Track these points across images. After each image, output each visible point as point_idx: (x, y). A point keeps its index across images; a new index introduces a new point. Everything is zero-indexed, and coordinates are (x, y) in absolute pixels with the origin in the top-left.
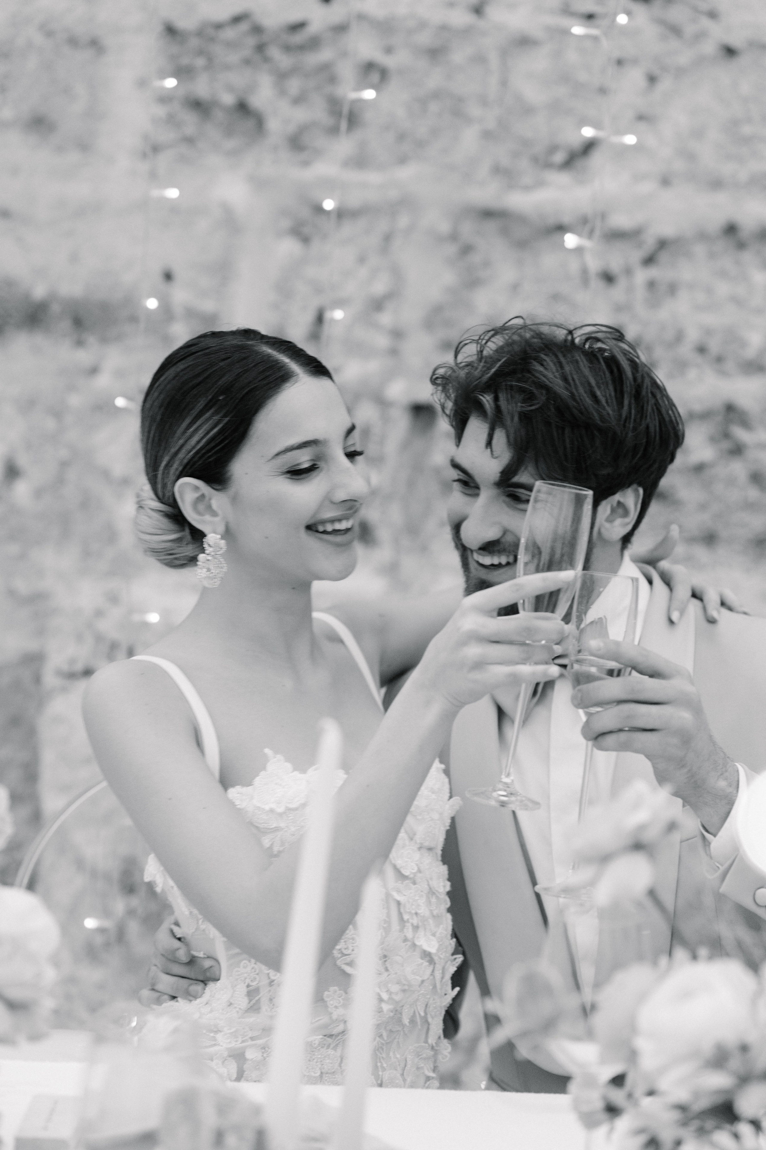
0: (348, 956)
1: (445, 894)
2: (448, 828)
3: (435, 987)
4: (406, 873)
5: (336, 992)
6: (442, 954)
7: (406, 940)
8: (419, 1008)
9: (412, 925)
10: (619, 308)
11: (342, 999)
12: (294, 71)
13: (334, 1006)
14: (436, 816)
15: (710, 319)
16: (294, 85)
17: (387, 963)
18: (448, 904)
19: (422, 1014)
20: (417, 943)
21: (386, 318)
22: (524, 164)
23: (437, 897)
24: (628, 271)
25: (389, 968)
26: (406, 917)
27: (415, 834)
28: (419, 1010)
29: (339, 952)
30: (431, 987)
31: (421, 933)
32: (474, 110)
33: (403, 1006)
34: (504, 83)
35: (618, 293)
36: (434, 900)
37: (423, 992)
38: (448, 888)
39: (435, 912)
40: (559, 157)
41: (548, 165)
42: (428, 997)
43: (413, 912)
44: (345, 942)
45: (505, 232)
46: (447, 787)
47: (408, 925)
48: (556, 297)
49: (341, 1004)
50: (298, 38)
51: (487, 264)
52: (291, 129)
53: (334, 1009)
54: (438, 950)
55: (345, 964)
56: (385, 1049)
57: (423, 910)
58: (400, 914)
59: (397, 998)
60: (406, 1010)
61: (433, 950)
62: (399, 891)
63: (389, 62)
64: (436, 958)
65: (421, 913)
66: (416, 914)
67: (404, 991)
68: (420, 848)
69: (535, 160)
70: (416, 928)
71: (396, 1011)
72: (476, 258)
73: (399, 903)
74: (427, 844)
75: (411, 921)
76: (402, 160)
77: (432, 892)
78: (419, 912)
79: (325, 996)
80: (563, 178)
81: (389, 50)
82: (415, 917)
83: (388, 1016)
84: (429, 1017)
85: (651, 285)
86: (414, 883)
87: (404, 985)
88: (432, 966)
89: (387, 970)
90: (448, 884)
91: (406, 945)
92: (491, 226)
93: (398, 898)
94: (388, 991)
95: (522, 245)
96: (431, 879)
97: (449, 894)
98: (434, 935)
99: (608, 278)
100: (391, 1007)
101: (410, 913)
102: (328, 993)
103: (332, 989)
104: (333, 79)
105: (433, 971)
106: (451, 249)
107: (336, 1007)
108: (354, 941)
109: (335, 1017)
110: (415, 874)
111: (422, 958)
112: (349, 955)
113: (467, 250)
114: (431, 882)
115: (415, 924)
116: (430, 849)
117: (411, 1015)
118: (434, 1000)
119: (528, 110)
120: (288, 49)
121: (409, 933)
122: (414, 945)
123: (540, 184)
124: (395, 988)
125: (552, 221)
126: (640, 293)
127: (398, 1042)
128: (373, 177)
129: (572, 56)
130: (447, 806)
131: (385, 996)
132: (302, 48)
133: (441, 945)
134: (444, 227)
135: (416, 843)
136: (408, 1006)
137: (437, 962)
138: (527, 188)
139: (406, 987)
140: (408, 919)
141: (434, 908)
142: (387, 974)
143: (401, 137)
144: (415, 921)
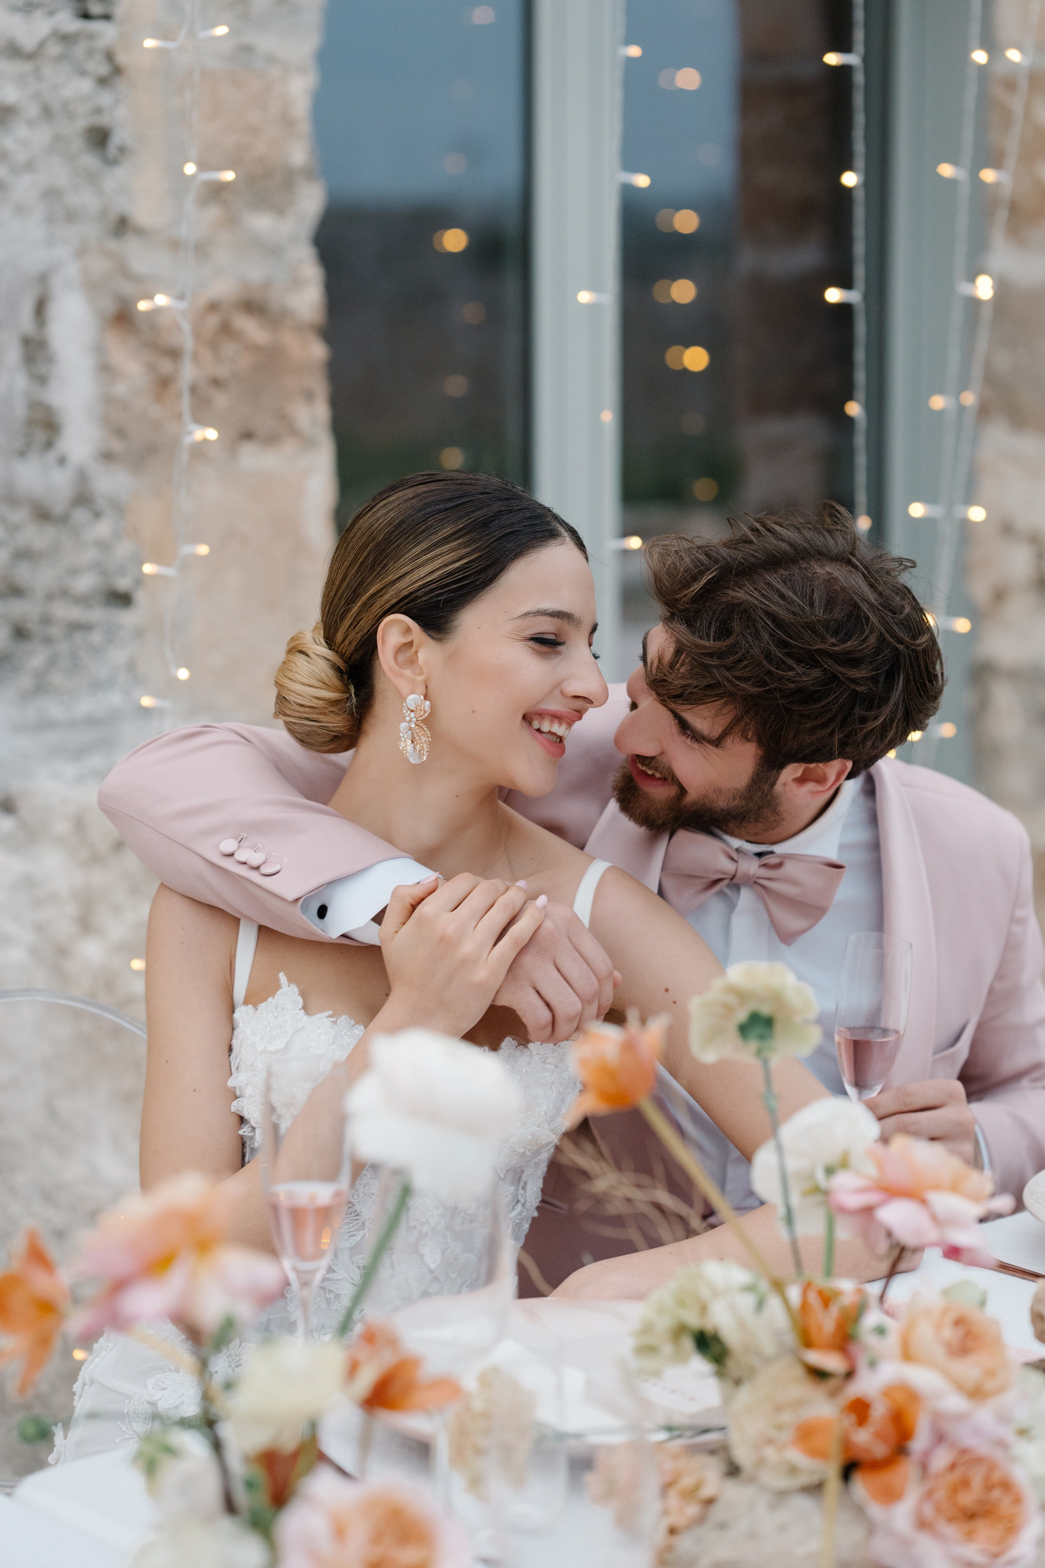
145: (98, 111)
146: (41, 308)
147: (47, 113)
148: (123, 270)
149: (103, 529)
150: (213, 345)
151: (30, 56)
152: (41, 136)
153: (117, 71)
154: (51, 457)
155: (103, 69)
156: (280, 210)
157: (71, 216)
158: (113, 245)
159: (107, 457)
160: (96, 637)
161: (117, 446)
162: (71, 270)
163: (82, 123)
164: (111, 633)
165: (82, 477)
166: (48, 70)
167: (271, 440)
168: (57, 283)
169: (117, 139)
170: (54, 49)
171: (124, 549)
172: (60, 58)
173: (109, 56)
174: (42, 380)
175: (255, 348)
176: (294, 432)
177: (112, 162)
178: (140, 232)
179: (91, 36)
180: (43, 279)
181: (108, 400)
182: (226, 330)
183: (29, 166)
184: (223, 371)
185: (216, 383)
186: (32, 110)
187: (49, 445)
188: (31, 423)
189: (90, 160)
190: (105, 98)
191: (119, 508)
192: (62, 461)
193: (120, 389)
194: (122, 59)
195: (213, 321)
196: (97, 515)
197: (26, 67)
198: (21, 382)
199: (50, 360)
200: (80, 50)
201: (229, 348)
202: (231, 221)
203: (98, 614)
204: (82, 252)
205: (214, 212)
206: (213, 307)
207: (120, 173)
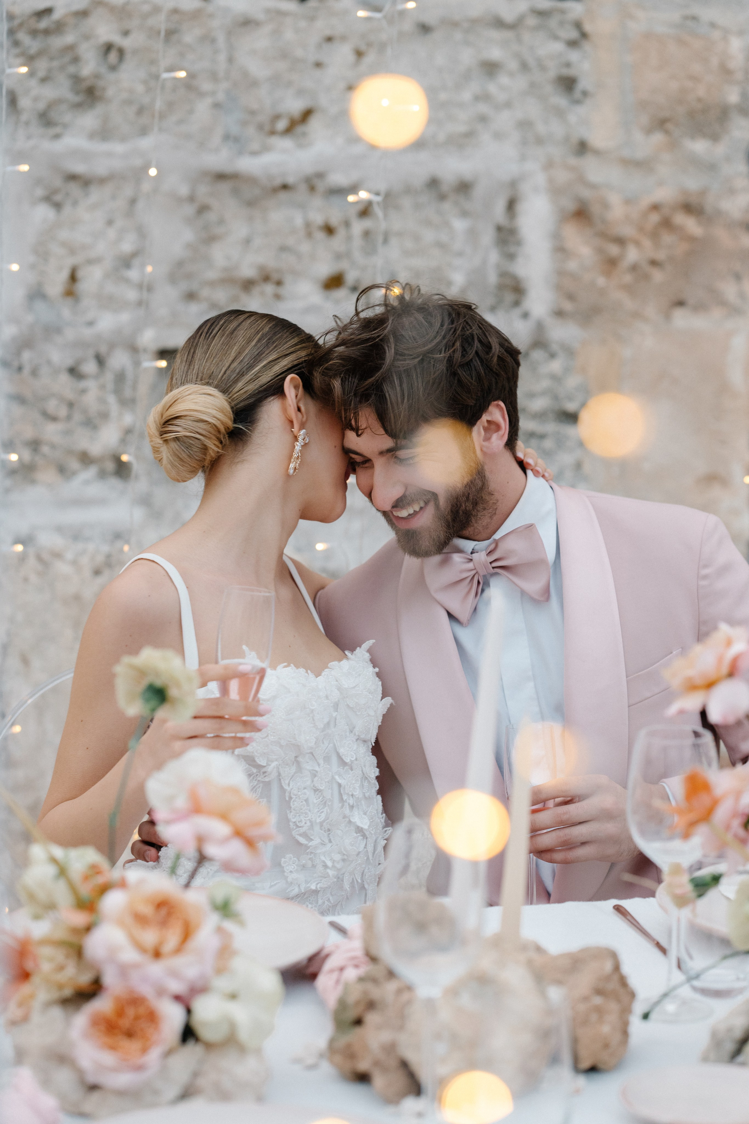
0: (301, 828)
1: (375, 778)
2: (380, 724)
3: (368, 858)
4: (347, 760)
5: (291, 859)
6: (372, 830)
7: (345, 817)
8: (356, 876)
9: (349, 804)
10: (338, 257)
11: (296, 865)
12: (40, 54)
13: (289, 871)
14: (372, 713)
15: (418, 262)
16: (42, 65)
17: (330, 835)
18: (378, 787)
19: (359, 881)
20: (352, 820)
21: (133, 274)
22: (251, 131)
23: (369, 782)
24: (347, 224)
25: (332, 840)
26: (345, 797)
27: (354, 728)
28: (357, 878)
29: (294, 824)
30: (366, 858)
31: (356, 812)
32: (206, 86)
33: (344, 874)
34: (231, 60)
35: (337, 242)
36: (366, 784)
37: (359, 862)
38: (377, 773)
39: (367, 795)
40: (282, 125)
41: (273, 133)
42: (364, 866)
43: (350, 793)
44: (299, 816)
45: (236, 192)
46: (380, 689)
47: (346, 804)
48: (283, 249)
49: (295, 869)
50: (44, 24)
51: (221, 221)
52: (41, 106)
53: (290, 873)
54: (369, 826)
55: (298, 835)
56: (331, 911)
57: (358, 793)
58: (341, 795)
59: (338, 866)
60: (347, 878)
61: (366, 827)
62: (340, 775)
63: (126, 43)
64: (367, 833)
65: (356, 795)
66: (352, 795)
67: (344, 860)
68: (357, 740)
69: (260, 127)
70: (352, 807)
71: (339, 878)
72: (212, 216)
73: (340, 785)
74: (363, 736)
75: (348, 801)
76: (144, 131)
77: (365, 778)
78: (355, 793)
79: (282, 862)
80: (286, 143)
81: (126, 33)
82: (351, 798)
83: (332, 881)
84: (365, 883)
85: (367, 234)
86: (352, 770)
87: (344, 854)
88: (365, 840)
89: (330, 841)
90: (378, 770)
91: (345, 820)
92: (225, 187)
93: (340, 781)
94: (331, 859)
95: (251, 204)
96: (365, 766)
97: (377, 778)
98: (365, 814)
99: (329, 230)
100: (335, 873)
101: (348, 794)
102: (285, 859)
103: (288, 856)
104: (76, 60)
105: (366, 845)
106: (190, 210)
107: (291, 872)
108: (307, 815)
109: (289, 880)
110: (352, 762)
111: (357, 833)
112: (303, 827)
113: (203, 209)
114: (364, 769)
115: (351, 804)
116: (365, 741)
117: (351, 881)
118: (368, 869)
119: (254, 84)
120: (34, 33)
121: (347, 811)
122: (350, 822)
123: (266, 149)
124: (337, 857)
125: (278, 182)
126: (357, 242)
127: (342, 904)
128: (118, 148)
129: (289, 35)
130: (381, 705)
131: (329, 864)
132: (47, 32)
133: (371, 822)
134: (184, 190)
135: (355, 734)
136: (348, 874)
137: (368, 836)
138: (254, 153)
139: (346, 857)
140: (346, 799)
141: (367, 791)
142: (331, 845)
143: (141, 111)
144: (351, 801)
145: (568, 65)
146: (511, 205)
147: (524, 67)
148: (582, 180)
149: (556, 366)
150: (654, 235)
151: (513, 27)
152: (521, 83)
153: (584, 35)
154: (517, 312)
155: (573, 34)
156: (715, 138)
157: (540, 141)
158: (573, 161)
159: (559, 314)
160: (548, 444)
161: (568, 306)
162: (540, 179)
163: (552, 73)
164: (560, 442)
165: (540, 327)
166: (527, 36)
167: (700, 308)
168: (525, 188)
169: (584, 84)
170: (532, 21)
171: (572, 382)
172: (537, 28)
173: (578, 25)
174: (511, 257)
175: (691, 239)
176: (722, 302)
177: (578, 102)
178: (597, 152)
179: (563, 12)
180: (513, 184)
181: (561, 273)
182: (667, 224)
183: (508, 105)
184: (661, 255)
185: (654, 263)
186: (513, 65)
187: (517, 303)
188: (501, 287)
189: (561, 101)
190: (574, 56)
191: (570, 352)
192: (526, 315)
193: (572, 265)
194: (588, 27)
195: (655, 218)
196: (553, 356)
197: (509, 34)
198: (494, 257)
199: (519, 243)
200: (553, 23)
201: (667, 238)
202: (673, 145)
203: (550, 427)
204: (549, 165)
205: (658, 138)
206: (655, 207)
207: (581, 110)
